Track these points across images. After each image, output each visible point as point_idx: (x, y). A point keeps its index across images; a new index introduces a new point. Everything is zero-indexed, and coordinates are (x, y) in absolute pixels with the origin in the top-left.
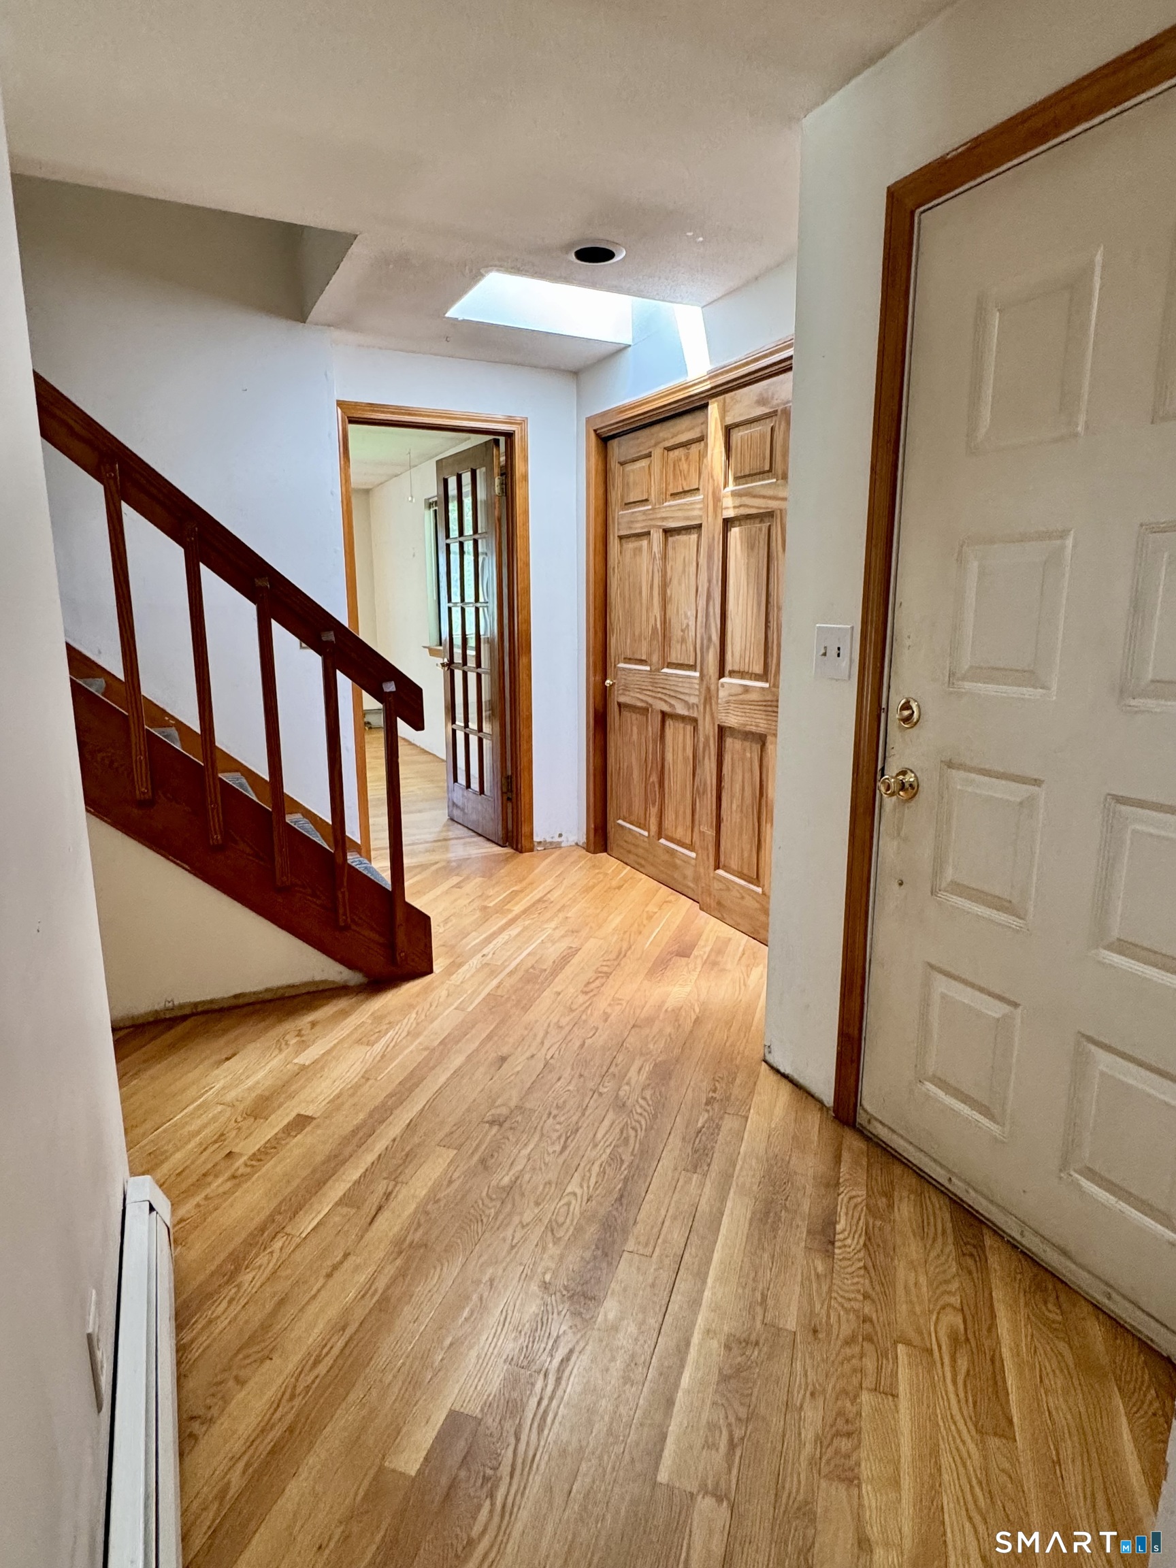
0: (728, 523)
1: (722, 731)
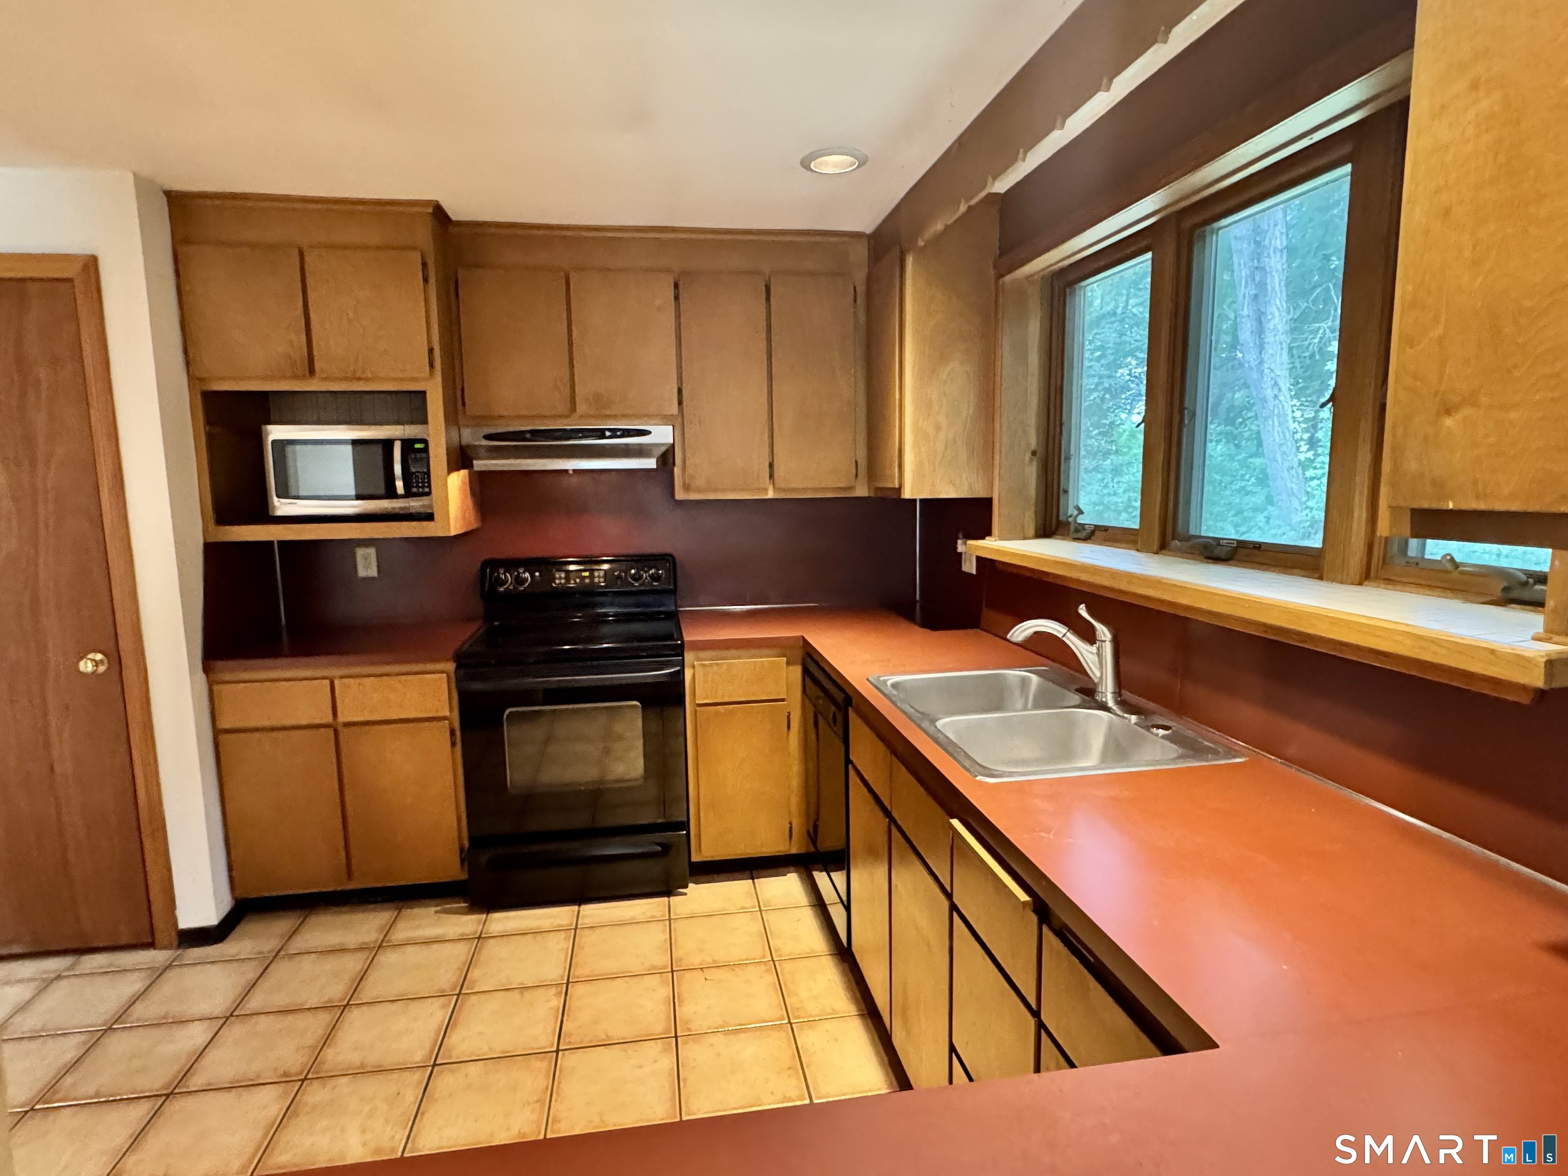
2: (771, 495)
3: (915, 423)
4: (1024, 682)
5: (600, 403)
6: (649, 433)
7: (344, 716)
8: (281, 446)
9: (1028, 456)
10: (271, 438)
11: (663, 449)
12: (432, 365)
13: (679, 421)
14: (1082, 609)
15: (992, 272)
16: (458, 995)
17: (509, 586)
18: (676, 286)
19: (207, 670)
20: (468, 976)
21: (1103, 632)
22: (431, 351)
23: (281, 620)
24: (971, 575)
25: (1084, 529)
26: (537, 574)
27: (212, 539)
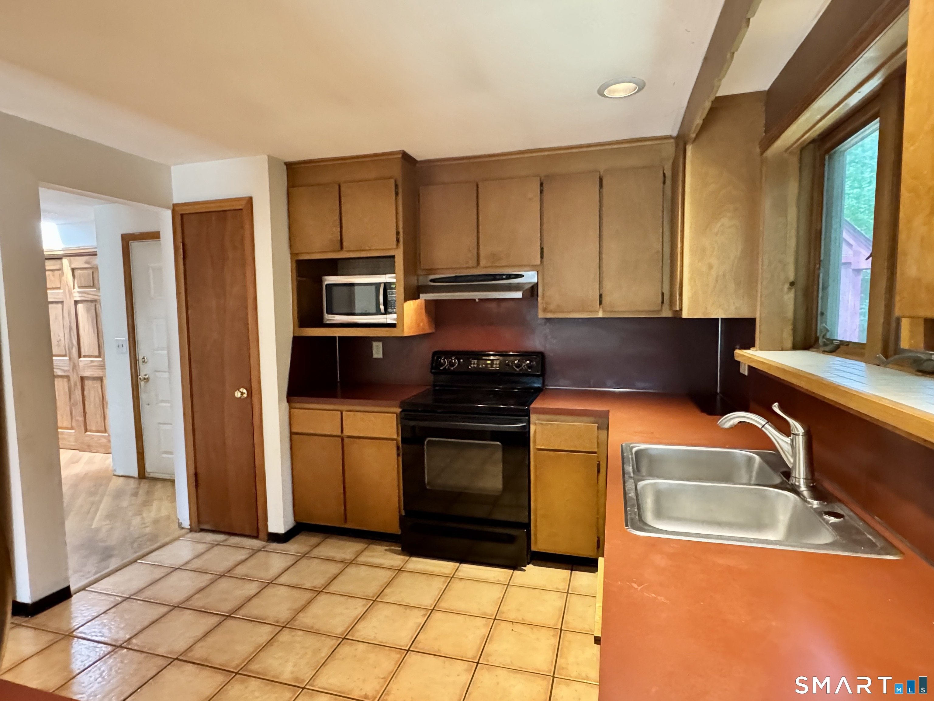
0: (76, 303)
1: (82, 379)
2: (600, 315)
3: (691, 264)
4: (750, 460)
5: (494, 257)
6: (523, 276)
7: (346, 432)
8: (329, 286)
9: (787, 286)
10: (326, 283)
11: (530, 285)
12: (398, 241)
13: (539, 269)
14: (775, 406)
15: (758, 150)
16: (374, 601)
17: (446, 367)
18: (542, 185)
19: (288, 401)
20: (385, 591)
21: (797, 427)
22: (398, 233)
23: (337, 379)
24: (744, 375)
25: (832, 343)
26: (462, 360)
27: (296, 335)
